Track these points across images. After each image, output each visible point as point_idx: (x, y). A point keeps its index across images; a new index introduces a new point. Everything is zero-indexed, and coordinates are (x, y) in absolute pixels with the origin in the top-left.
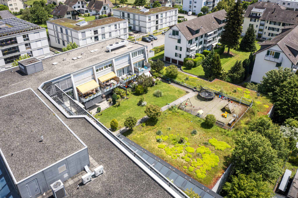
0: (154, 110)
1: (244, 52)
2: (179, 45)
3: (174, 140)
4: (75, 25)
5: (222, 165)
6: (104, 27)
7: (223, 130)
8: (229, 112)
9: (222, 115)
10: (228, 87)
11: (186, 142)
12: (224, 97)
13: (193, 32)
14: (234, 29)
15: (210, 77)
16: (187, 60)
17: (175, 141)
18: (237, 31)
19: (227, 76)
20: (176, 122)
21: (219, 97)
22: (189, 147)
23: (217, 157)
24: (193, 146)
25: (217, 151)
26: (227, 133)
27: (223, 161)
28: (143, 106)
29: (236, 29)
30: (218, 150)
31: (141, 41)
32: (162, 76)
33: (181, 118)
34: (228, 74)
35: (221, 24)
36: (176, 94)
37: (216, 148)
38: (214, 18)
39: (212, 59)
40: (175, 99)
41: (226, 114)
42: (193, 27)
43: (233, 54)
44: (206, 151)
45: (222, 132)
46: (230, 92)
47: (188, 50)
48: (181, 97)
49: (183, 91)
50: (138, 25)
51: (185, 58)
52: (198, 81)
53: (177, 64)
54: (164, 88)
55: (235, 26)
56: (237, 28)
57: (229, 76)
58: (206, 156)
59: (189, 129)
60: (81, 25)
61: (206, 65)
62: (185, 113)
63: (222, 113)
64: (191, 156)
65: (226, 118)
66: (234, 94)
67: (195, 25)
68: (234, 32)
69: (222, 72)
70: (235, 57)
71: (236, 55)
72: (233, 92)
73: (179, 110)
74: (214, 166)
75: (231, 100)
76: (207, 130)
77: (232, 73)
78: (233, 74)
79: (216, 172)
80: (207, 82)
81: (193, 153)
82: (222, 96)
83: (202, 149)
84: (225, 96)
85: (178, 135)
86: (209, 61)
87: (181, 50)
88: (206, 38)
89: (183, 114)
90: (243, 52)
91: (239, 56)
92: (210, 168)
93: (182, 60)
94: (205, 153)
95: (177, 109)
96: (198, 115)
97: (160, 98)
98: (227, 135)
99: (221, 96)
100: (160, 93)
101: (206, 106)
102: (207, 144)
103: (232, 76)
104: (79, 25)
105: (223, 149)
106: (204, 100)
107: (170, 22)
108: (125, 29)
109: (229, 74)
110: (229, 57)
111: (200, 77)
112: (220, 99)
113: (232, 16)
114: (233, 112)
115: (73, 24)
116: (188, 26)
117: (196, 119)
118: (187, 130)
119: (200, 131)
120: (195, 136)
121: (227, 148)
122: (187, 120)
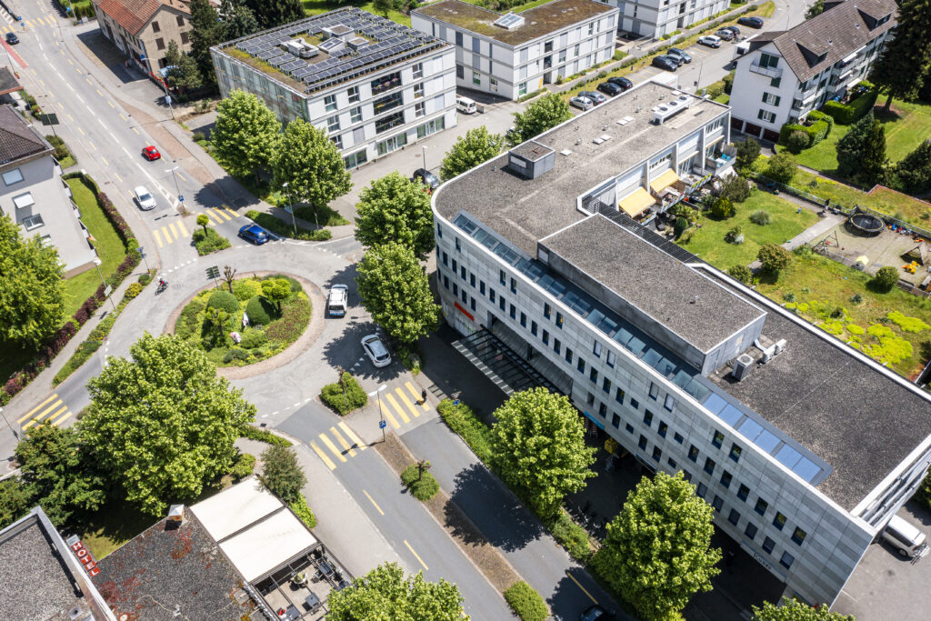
0: (777, 254)
1: (926, 105)
2: (773, 91)
3: (822, 311)
4: (492, 24)
5: (920, 357)
6: (566, 33)
7: (913, 298)
8: (919, 261)
9: (906, 268)
10: (909, 206)
11: (845, 316)
12: (905, 229)
13: (811, 59)
14: (915, 51)
15: (851, 175)
16: (793, 131)
17: (824, 314)
18: (921, 55)
19: (894, 175)
20: (815, 279)
21: (893, 230)
22: (853, 326)
23: (908, 343)
24: (860, 324)
25: (907, 334)
26: (921, 303)
27: (919, 350)
28: (738, 243)
29: (921, 50)
30: (907, 331)
31: (651, 65)
32: (755, 175)
33: (825, 271)
34: (898, 170)
35: (874, 27)
36: (798, 219)
37: (904, 329)
38: (857, 14)
39: (865, 135)
40: (799, 231)
41: (913, 266)
42: (814, 46)
43: (897, 112)
44: (886, 333)
45: (910, 300)
46: (914, 218)
47: (796, 104)
48: (810, 226)
49: (810, 213)
50: (632, 15)
51: (786, 124)
52: (839, 189)
53: (761, 137)
54: (767, 204)
55: (918, 43)
56: (924, 48)
57: (900, 176)
58: (886, 341)
59: (843, 292)
60: (510, 27)
61: (848, 148)
62: (829, 262)
63: (905, 264)
64: (860, 340)
65: (913, 273)
66: (925, 222)
67: (817, 40)
68: (913, 58)
69: (884, 167)
70: (905, 120)
71: (907, 113)
72: (922, 218)
73: (815, 255)
74: (904, 358)
75: (920, 236)
76: (879, 295)
77: (908, 169)
78: (911, 171)
79: (910, 367)
80: (860, 191)
81: (862, 336)
82: (898, 227)
83: (878, 330)
84: (906, 226)
85: (827, 302)
86: (857, 139)
87: (777, 104)
88: (836, 72)
89: (825, 264)
90: (924, 107)
91: (915, 118)
92: (899, 361)
93: (776, 127)
94: (884, 336)
95: (810, 252)
96: (857, 267)
97: (766, 226)
98: (922, 307)
99: (896, 226)
100: (767, 217)
101: (868, 248)
102: (886, 321)
103: (907, 176)
104: (504, 25)
105: (917, 330)
106: (861, 236)
107: (712, 5)
108: (610, 32)
109: (901, 171)
110: (888, 121)
111: (826, 173)
112: (894, 234)
113: (914, 18)
114: (927, 263)
115: (485, 22)
116: (802, 44)
117: (855, 274)
118: (842, 293)
119: (868, 299)
120: (859, 306)
121: (925, 329)
122: (837, 276)
